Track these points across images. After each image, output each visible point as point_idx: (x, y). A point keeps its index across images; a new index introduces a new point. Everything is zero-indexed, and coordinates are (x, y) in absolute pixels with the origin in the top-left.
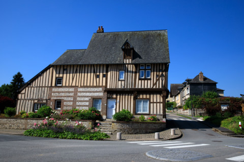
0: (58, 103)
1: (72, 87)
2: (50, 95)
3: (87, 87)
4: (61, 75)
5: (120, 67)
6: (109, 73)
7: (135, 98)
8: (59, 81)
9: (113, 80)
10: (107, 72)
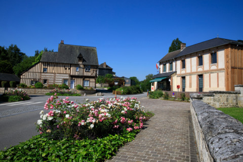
0: (45, 81)
1: (52, 73)
2: (41, 76)
3: (60, 73)
4: (46, 67)
5: (77, 66)
6: (72, 68)
7: (83, 80)
8: (45, 70)
9: (73, 71)
10: (71, 67)
